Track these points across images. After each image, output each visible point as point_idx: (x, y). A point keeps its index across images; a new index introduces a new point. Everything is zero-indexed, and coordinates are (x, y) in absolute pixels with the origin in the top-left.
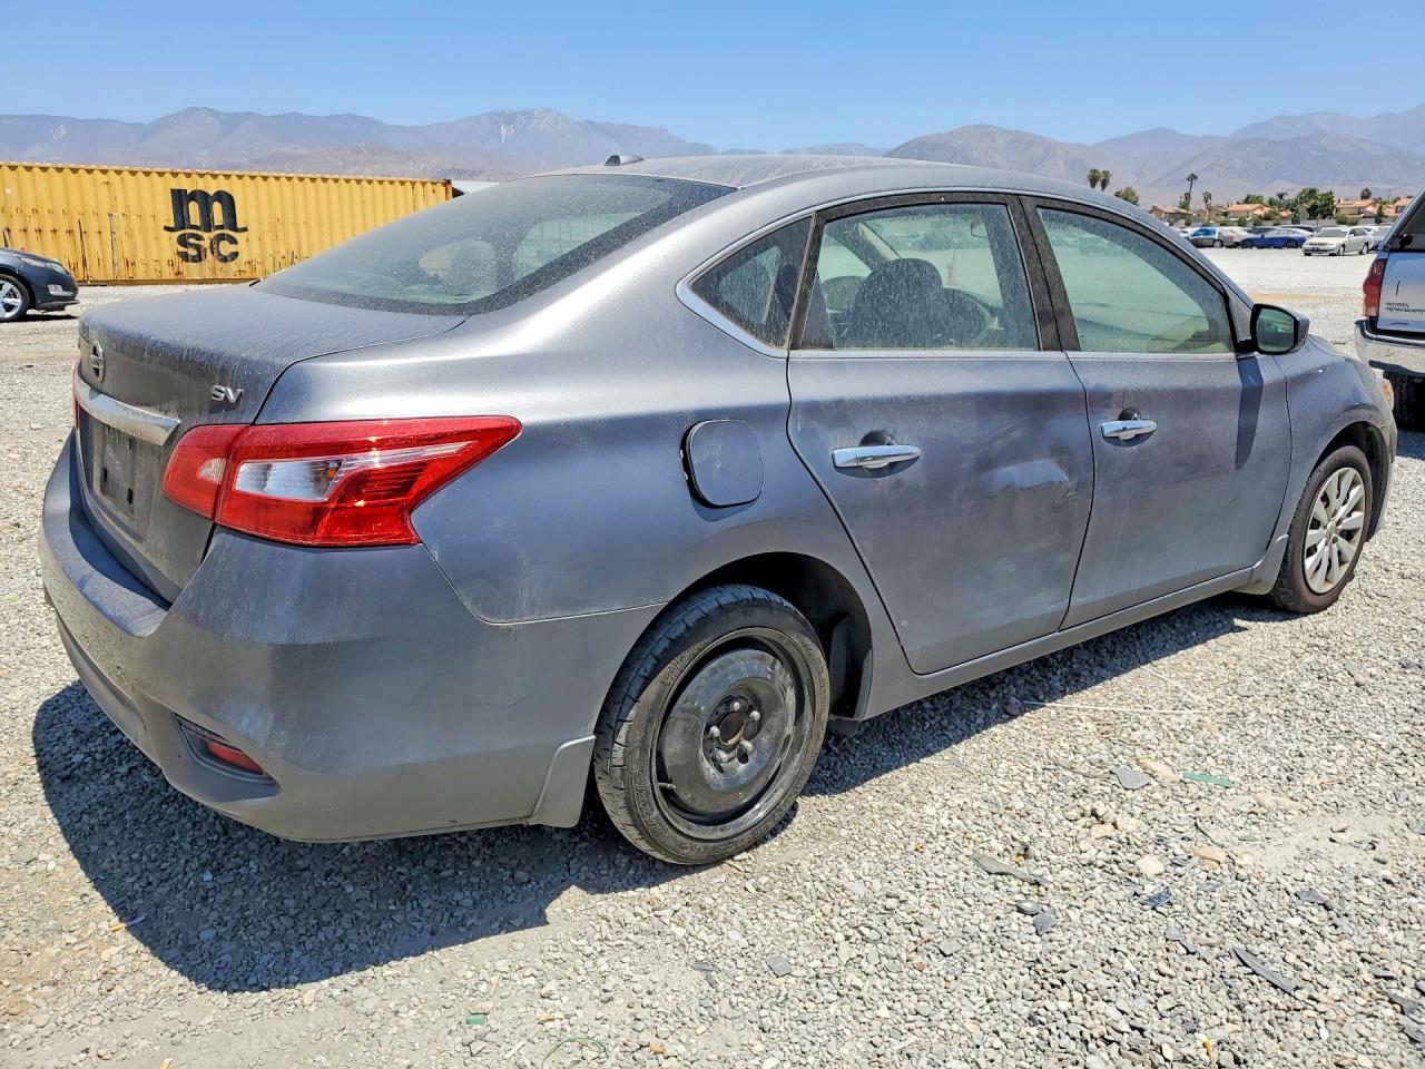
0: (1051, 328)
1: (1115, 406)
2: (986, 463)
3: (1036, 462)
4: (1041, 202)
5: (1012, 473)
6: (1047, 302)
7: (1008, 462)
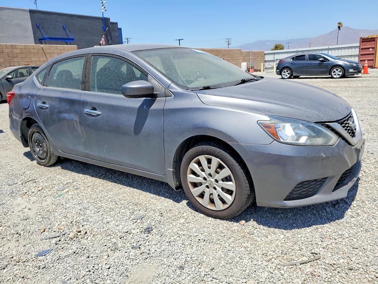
0: (84, 85)
1: (89, 106)
2: (60, 112)
3: (71, 115)
4: (93, 55)
5: (66, 115)
6: (84, 79)
7: (66, 113)
